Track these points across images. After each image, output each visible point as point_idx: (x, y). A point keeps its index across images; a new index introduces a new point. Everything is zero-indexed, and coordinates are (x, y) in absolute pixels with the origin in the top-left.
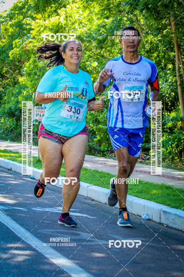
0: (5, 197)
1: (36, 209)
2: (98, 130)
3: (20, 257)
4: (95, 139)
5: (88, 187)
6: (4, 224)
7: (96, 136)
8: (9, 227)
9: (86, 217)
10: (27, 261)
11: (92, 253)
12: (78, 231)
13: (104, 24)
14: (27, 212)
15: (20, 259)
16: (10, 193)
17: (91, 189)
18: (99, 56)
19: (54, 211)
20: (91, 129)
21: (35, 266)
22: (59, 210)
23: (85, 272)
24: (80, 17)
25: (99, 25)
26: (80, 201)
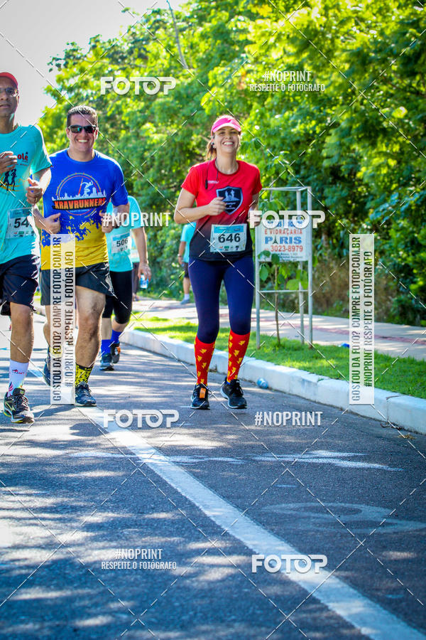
0: (196, 436)
1: (263, 459)
2: (417, 265)
3: (215, 572)
4: (413, 287)
5: (388, 398)
6: (185, 497)
7: (415, 280)
8: (197, 504)
9: (378, 470)
10: (230, 578)
11: (383, 551)
12: (356, 503)
13: (415, 19)
14: (242, 465)
15: (215, 575)
16: (206, 424)
17: (394, 403)
18: (409, 94)
19: (306, 460)
20: (403, 264)
21: (246, 590)
22: (318, 458)
23: (362, 598)
24: (357, 6)
25: (402, 22)
26: (368, 434)
